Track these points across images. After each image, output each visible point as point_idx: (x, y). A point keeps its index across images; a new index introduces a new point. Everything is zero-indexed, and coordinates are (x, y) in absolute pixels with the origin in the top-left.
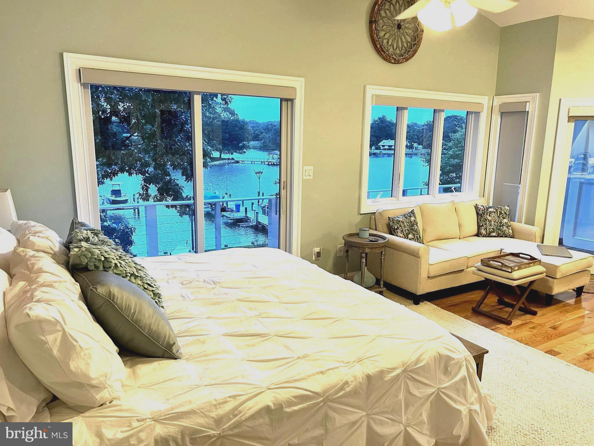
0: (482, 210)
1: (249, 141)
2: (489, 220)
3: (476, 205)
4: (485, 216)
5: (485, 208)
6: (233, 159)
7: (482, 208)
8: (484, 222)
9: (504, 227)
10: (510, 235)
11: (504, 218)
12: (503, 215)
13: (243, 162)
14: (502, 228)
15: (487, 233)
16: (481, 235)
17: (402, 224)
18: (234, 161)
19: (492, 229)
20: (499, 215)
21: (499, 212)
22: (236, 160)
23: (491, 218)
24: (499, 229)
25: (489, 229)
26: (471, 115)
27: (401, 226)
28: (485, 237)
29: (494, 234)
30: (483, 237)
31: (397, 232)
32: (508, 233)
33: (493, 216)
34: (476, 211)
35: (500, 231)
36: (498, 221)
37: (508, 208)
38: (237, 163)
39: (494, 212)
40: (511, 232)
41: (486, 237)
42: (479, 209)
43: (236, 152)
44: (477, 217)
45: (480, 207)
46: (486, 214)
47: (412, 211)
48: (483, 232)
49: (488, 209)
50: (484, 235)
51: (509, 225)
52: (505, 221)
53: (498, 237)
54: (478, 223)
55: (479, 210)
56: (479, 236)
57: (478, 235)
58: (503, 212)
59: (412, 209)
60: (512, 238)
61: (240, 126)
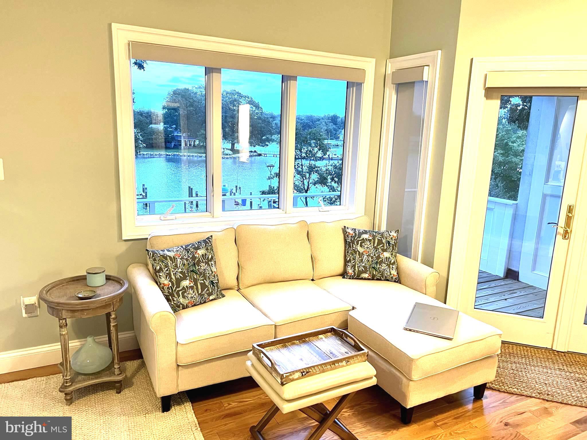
0: (352, 237)
1: (272, 134)
2: (359, 252)
3: (345, 227)
4: (354, 246)
5: (357, 232)
6: (255, 151)
7: (351, 232)
8: (353, 254)
9: (383, 265)
10: (392, 278)
11: (384, 250)
12: (383, 246)
13: (265, 155)
14: (378, 266)
15: (355, 273)
16: (347, 276)
17: (170, 263)
18: (256, 154)
19: (364, 267)
20: (377, 246)
21: (376, 241)
22: (259, 153)
23: (363, 250)
24: (374, 268)
25: (359, 267)
26: (352, 89)
27: (166, 266)
28: (353, 279)
29: (366, 275)
30: (350, 278)
31: (160, 275)
32: (389, 274)
33: (366, 246)
34: (345, 237)
35: (376, 271)
36: (375, 255)
37: (395, 235)
38: (259, 156)
39: (370, 240)
40: (396, 274)
41: (355, 279)
42: (348, 234)
43: (259, 145)
44: (345, 247)
45: (349, 231)
46: (356, 244)
47: (208, 238)
48: (350, 271)
49: (360, 234)
50: (351, 276)
51: (392, 261)
52: (387, 254)
53: (373, 279)
54: (345, 256)
55: (348, 236)
56: (344, 278)
57: (344, 275)
58: (384, 241)
59: (209, 235)
60: (397, 282)
61: (264, 119)
